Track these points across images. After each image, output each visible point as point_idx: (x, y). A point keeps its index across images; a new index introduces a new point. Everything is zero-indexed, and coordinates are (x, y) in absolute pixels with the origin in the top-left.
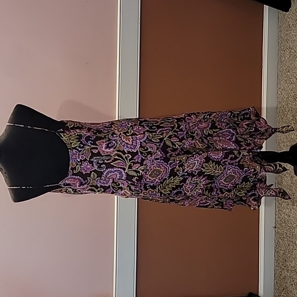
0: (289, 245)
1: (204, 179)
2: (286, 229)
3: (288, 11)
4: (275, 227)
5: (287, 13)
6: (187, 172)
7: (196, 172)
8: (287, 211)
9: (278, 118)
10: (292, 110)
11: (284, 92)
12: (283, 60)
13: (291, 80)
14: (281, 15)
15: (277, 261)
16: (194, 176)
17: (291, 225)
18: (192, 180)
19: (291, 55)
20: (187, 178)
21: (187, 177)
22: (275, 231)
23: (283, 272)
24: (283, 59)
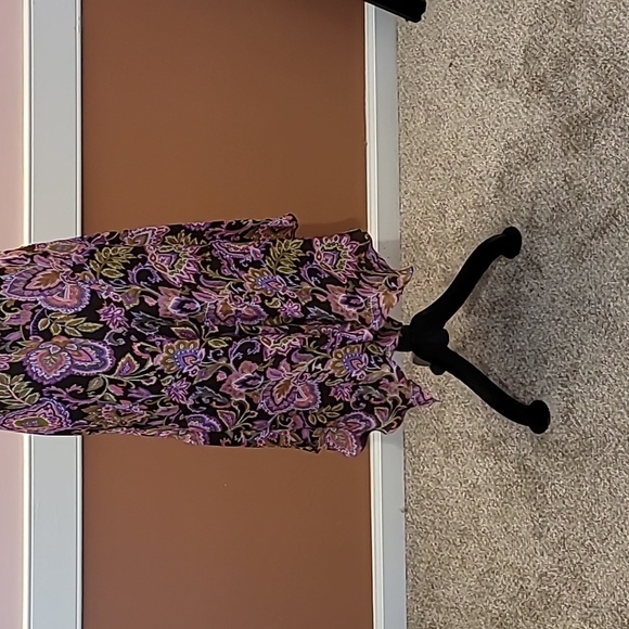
0: (439, 549)
2: (431, 512)
3: (420, 19)
4: (406, 510)
5: (417, 25)
8: (434, 469)
9: (403, 260)
10: (435, 241)
11: (415, 201)
12: (410, 129)
13: (432, 172)
14: (404, 29)
15: (412, 587)
17: (443, 503)
19: (429, 116)
22: (407, 519)
23: (428, 613)
24: (411, 127)
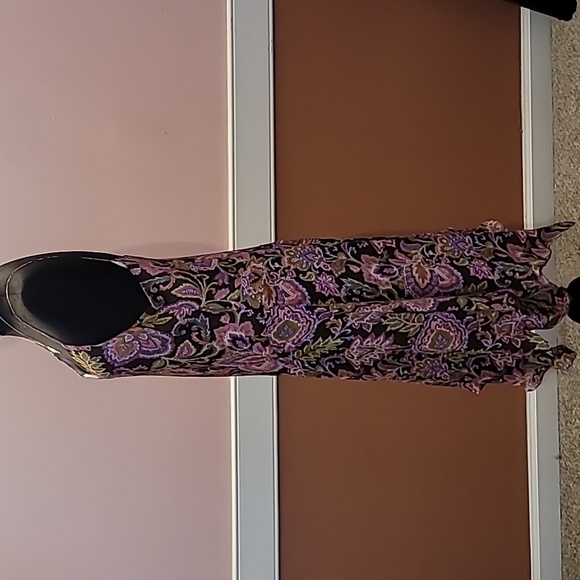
1: (388, 342)
3: (571, 18)
4: (560, 457)
5: (569, 23)
6: (350, 327)
7: (369, 326)
12: (563, 116)
15: (566, 526)
16: (365, 335)
18: (361, 344)
20: (352, 341)
21: (352, 337)
22: (561, 465)
